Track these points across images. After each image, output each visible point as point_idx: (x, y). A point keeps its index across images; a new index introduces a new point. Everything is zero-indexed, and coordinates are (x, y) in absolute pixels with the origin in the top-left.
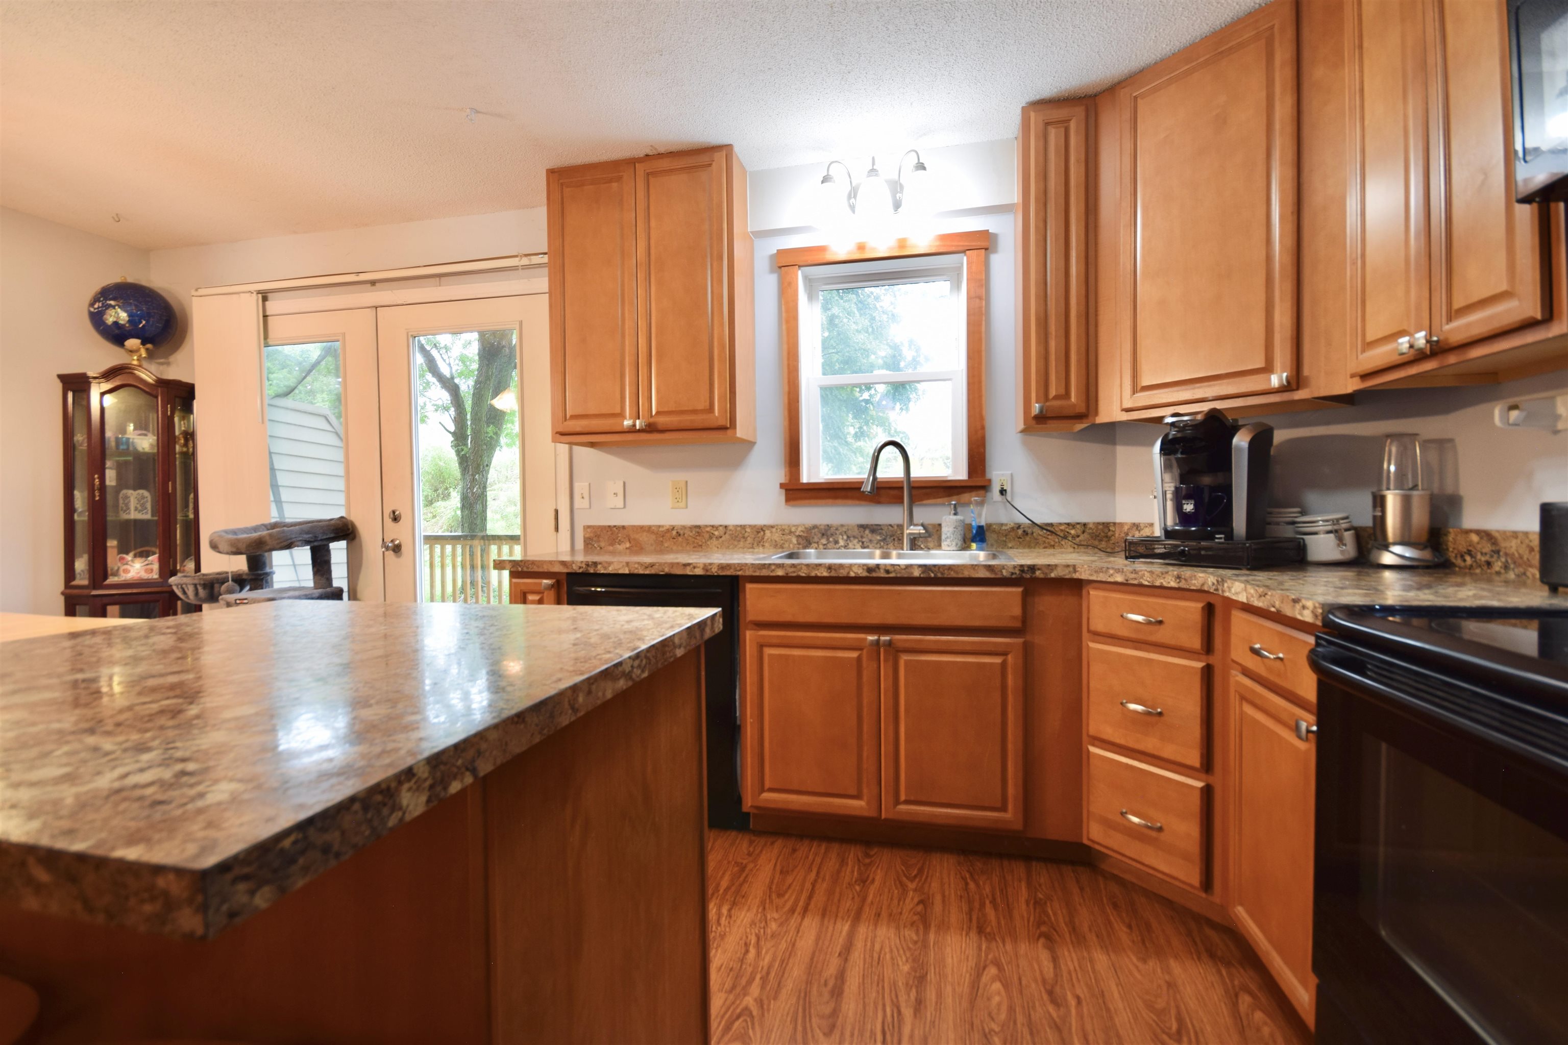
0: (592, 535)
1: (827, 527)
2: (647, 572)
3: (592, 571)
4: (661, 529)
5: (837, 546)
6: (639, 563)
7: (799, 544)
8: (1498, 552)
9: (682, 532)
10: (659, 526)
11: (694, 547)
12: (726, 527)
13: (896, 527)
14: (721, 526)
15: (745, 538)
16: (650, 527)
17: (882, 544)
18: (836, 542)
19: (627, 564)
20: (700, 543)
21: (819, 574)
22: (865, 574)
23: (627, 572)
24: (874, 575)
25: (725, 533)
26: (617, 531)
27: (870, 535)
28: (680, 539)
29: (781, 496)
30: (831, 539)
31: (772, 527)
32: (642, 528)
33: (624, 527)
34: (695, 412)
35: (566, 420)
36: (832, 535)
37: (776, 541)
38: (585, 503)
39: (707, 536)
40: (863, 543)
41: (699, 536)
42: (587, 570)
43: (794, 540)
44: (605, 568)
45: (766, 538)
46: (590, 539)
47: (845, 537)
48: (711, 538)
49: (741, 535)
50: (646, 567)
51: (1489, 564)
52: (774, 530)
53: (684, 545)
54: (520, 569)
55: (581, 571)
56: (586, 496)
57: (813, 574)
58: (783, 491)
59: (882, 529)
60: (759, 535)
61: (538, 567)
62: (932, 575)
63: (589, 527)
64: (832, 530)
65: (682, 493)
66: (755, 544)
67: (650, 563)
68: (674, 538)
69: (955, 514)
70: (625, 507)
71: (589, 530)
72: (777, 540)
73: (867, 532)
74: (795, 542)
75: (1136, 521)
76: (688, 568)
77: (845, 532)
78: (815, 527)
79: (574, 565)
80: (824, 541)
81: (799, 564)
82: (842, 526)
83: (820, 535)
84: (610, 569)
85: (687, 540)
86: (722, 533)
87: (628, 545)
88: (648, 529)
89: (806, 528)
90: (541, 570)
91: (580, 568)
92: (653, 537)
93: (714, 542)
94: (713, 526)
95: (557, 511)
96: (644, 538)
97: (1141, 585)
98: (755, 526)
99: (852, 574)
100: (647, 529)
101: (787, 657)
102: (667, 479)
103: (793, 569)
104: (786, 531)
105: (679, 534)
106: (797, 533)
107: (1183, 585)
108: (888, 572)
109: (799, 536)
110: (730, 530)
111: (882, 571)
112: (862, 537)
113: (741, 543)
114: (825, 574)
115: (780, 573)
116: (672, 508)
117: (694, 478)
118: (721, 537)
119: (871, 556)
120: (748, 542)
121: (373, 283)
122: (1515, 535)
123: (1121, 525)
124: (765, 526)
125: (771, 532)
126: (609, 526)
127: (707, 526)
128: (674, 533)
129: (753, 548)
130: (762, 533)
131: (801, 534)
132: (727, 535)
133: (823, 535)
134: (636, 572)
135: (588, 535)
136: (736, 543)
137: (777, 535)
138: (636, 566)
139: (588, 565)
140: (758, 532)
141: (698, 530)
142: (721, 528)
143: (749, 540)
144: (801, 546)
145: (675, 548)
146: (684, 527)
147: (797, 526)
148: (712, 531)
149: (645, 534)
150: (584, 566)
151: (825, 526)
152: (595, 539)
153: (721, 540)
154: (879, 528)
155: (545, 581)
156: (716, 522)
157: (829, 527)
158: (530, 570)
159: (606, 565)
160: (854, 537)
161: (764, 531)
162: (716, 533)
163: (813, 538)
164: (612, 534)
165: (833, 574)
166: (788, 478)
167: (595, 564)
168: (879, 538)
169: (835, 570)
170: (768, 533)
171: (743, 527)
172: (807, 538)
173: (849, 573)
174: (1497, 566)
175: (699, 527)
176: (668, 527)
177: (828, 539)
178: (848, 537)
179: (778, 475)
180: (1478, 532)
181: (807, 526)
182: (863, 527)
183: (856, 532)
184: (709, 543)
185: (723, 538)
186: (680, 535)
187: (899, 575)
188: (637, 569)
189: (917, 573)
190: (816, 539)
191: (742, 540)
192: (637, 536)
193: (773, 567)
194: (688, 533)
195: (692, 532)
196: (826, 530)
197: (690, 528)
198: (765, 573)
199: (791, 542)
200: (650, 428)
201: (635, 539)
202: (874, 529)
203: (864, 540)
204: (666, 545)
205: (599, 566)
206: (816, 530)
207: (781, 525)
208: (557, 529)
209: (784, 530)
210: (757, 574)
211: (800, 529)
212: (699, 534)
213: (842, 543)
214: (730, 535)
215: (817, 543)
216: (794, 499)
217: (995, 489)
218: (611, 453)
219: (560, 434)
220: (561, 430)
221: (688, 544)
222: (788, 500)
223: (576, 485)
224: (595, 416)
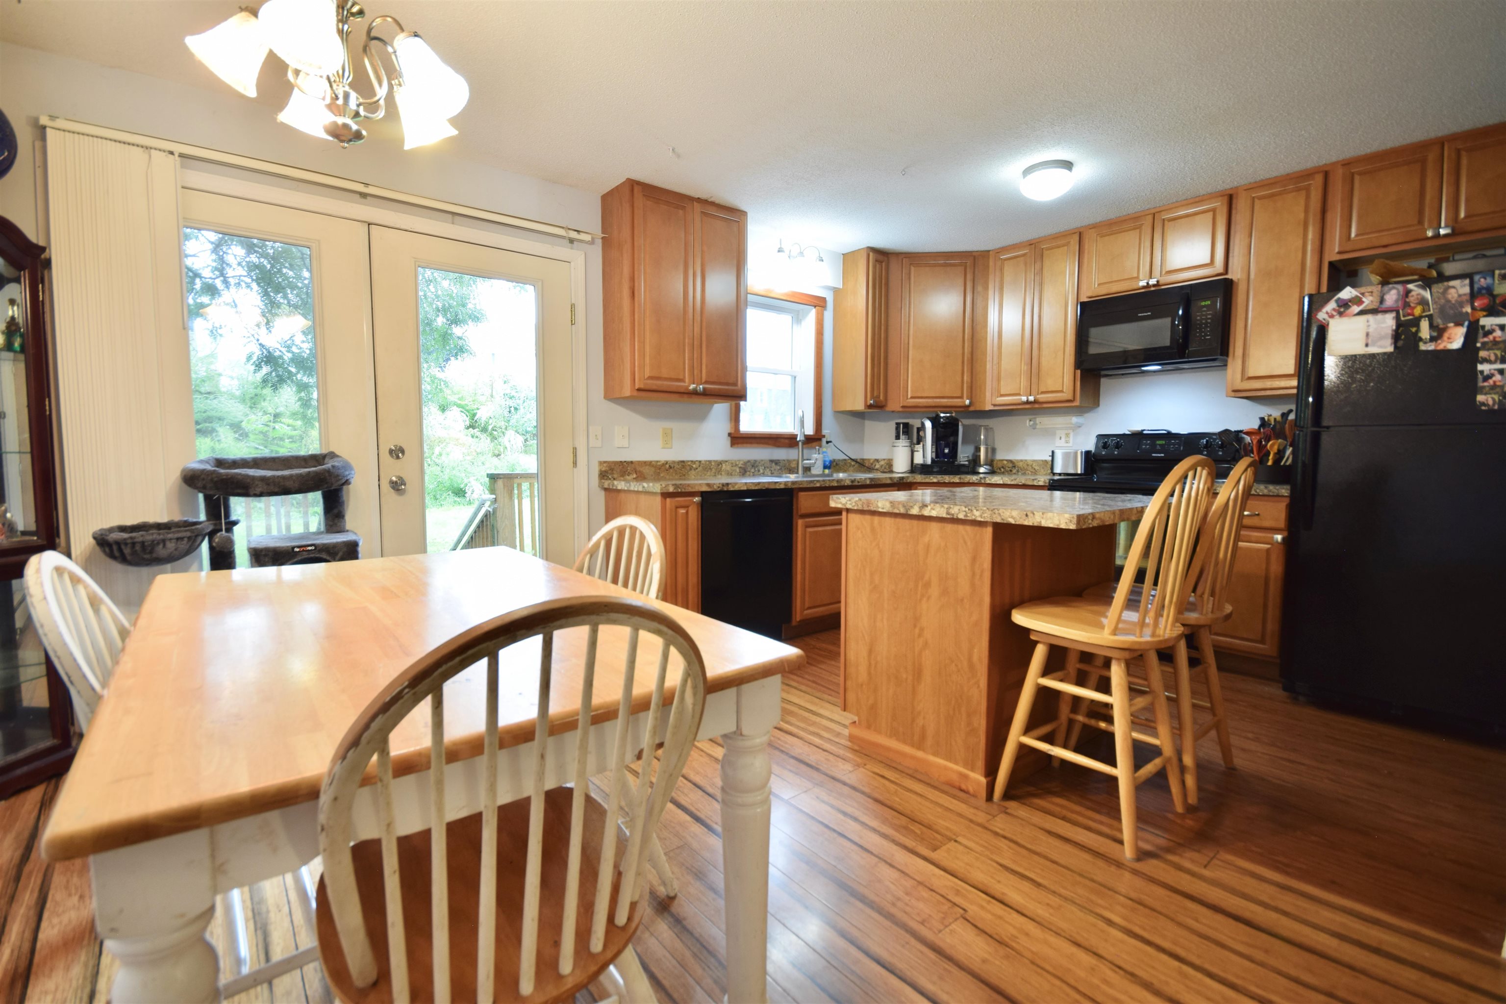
0: (607, 468)
3: (725, 489)
4: (659, 464)
5: (760, 473)
7: (741, 472)
8: (1015, 467)
9: (672, 466)
10: (657, 461)
12: (700, 462)
14: (697, 461)
15: (711, 469)
16: (651, 462)
18: (759, 471)
20: (684, 473)
25: (699, 466)
27: (775, 466)
28: (671, 470)
29: (727, 441)
30: (757, 468)
31: (726, 461)
32: (645, 463)
33: (632, 462)
34: (727, 384)
35: (644, 379)
36: (757, 465)
38: (599, 443)
39: (688, 468)
40: (771, 470)
42: (723, 489)
43: (738, 469)
44: (733, 487)
46: (606, 472)
48: (691, 469)
51: (1011, 471)
52: (726, 463)
53: (674, 475)
54: (673, 490)
55: (719, 489)
56: (599, 437)
58: (730, 439)
63: (605, 462)
64: (757, 463)
65: (668, 437)
66: (717, 472)
69: (819, 454)
70: (630, 447)
71: (605, 465)
72: (729, 469)
73: (773, 464)
75: (877, 458)
77: (763, 463)
78: (749, 461)
80: (753, 470)
82: (762, 460)
83: (752, 465)
84: (736, 487)
86: (697, 466)
88: (649, 464)
90: (693, 490)
92: (653, 469)
93: (693, 472)
94: (692, 461)
95: (574, 447)
96: (646, 470)
97: (945, 483)
98: (715, 461)
102: (659, 426)
104: (734, 464)
105: (670, 467)
106: (739, 465)
107: (962, 481)
109: (740, 467)
110: (702, 464)
112: (771, 467)
113: (709, 472)
116: (663, 448)
117: (676, 426)
122: (1022, 461)
123: (869, 460)
124: (720, 461)
126: (621, 462)
127: (688, 461)
128: (667, 466)
131: (741, 465)
135: (603, 469)
136: (705, 472)
137: (728, 466)
139: (723, 485)
141: (683, 464)
142: (697, 463)
143: (714, 470)
144: (741, 474)
145: (668, 477)
146: (674, 462)
147: (739, 461)
148: (691, 465)
149: (647, 467)
152: (609, 472)
154: (779, 461)
156: (694, 459)
157: (755, 461)
160: (767, 466)
161: (721, 464)
162: (694, 466)
166: (733, 430)
167: (728, 484)
168: (778, 468)
170: (724, 465)
171: (710, 462)
172: (746, 468)
174: (1014, 471)
175: (683, 462)
177: (755, 468)
178: (764, 466)
179: (727, 428)
180: (1006, 460)
181: (743, 461)
182: (772, 461)
183: (768, 464)
184: (689, 473)
185: (698, 470)
190: (749, 469)
191: (709, 470)
194: (677, 466)
196: (754, 463)
199: (736, 471)
200: (703, 392)
201: (640, 472)
202: (777, 462)
204: (662, 475)
205: (730, 486)
206: (749, 463)
207: (729, 461)
208: (575, 464)
211: (741, 463)
212: (683, 467)
213: (761, 471)
214: (702, 467)
216: (738, 443)
217: (824, 440)
218: (620, 404)
219: (639, 390)
220: (642, 386)
221: (676, 474)
222: (733, 444)
223: (591, 428)
224: (666, 379)
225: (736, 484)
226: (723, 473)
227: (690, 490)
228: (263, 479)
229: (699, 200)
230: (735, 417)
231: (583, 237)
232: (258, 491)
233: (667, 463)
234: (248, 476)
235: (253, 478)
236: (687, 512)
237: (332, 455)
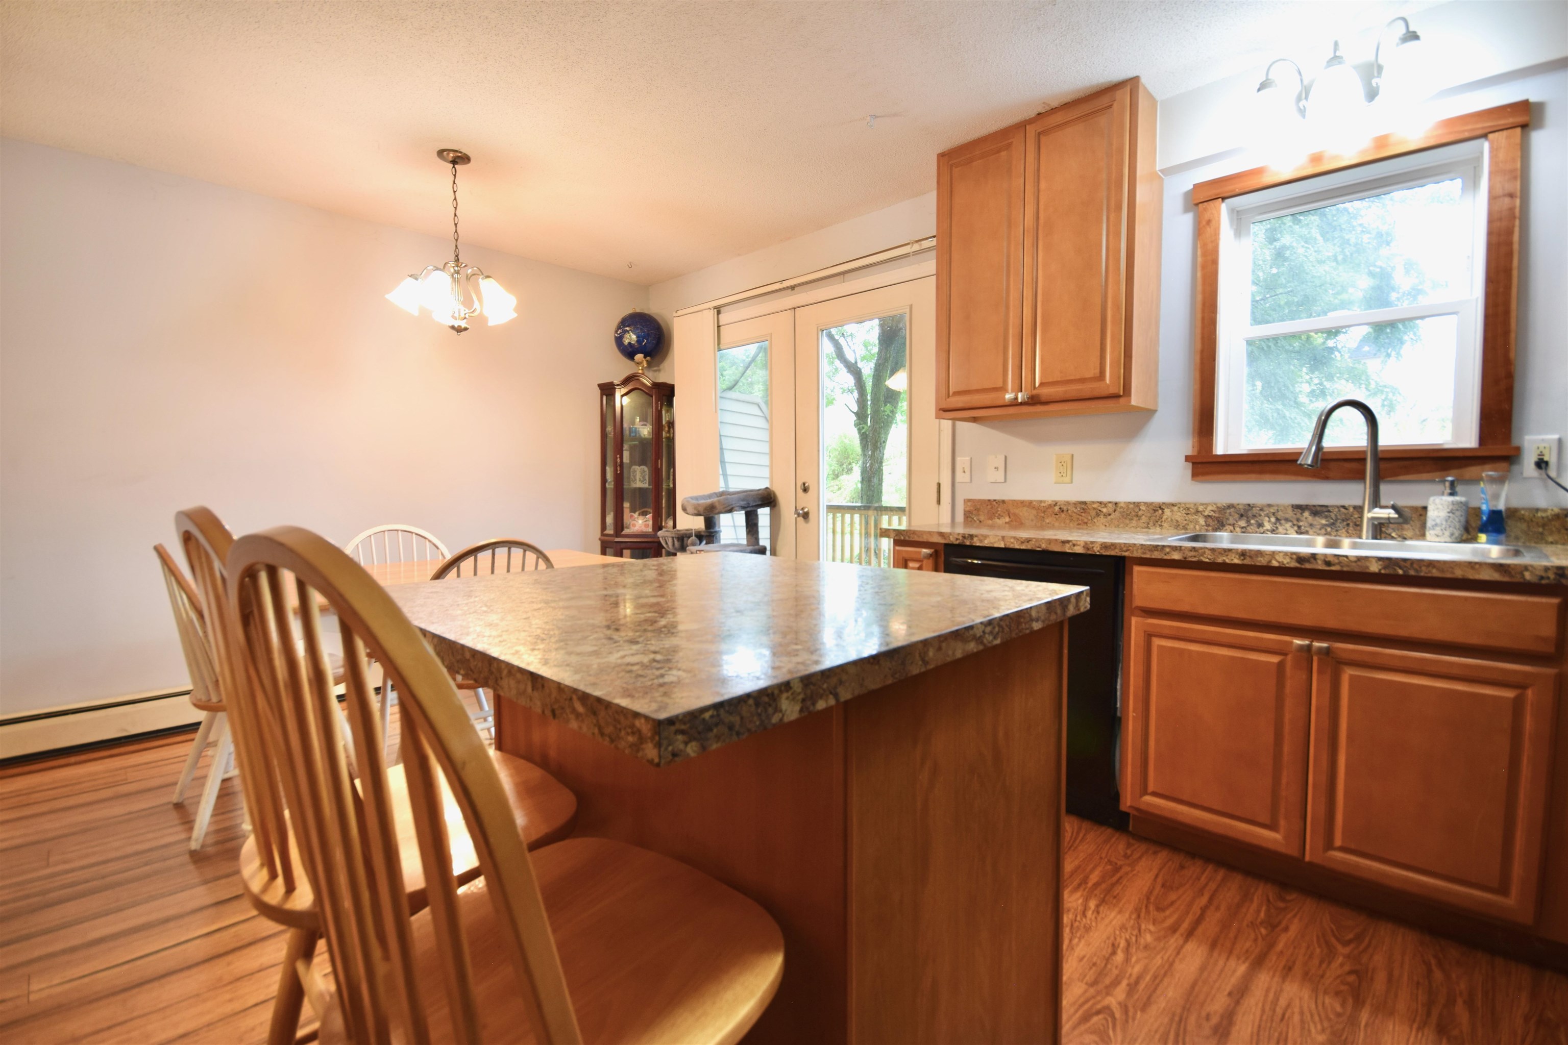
0: (972, 508)
1: (1247, 507)
2: (1023, 547)
3: (968, 543)
4: (1042, 504)
5: (1261, 530)
6: (1014, 538)
7: (1208, 525)
9: (1065, 508)
10: (1041, 501)
11: (1079, 524)
12: (1116, 504)
13: (1351, 510)
14: (1110, 502)
15: (1139, 517)
16: (1031, 502)
17: (1329, 529)
18: (1260, 525)
19: (1003, 538)
20: (1086, 520)
21: (1227, 561)
22: (1294, 564)
23: (1002, 546)
24: (1307, 566)
25: (1115, 511)
26: (997, 505)
27: (1310, 518)
28: (1063, 515)
29: (1186, 470)
30: (1252, 521)
31: (1173, 505)
32: (1022, 502)
33: (1003, 502)
34: (1082, 380)
35: (949, 396)
36: (1254, 516)
37: (1177, 521)
38: (967, 477)
39: (1093, 513)
40: (1299, 527)
41: (1085, 512)
42: (964, 542)
43: (1202, 521)
44: (981, 541)
45: (1165, 517)
46: (970, 512)
47: (1273, 520)
48: (1098, 515)
49: (1133, 513)
50: (1022, 543)
52: (1175, 509)
53: (1068, 521)
54: (902, 538)
55: (957, 542)
56: (967, 470)
57: (1220, 560)
58: (1190, 465)
59: (1329, 511)
60: (1157, 513)
61: (919, 537)
62: (1400, 572)
63: (969, 500)
64: (1255, 511)
65: (1067, 467)
66: (1151, 524)
67: (1027, 539)
68: (1056, 514)
69: (1452, 494)
70: (1005, 481)
71: (969, 504)
72: (1179, 520)
73: (1306, 514)
74: (1203, 523)
76: (1067, 545)
77: (1274, 514)
78: (1231, 506)
79: (951, 537)
80: (1243, 523)
81: (1201, 548)
82: (1269, 506)
83: (1237, 516)
84: (986, 542)
85: (1071, 516)
86: (1111, 510)
87: (1007, 519)
88: (1029, 504)
89: (1218, 507)
90: (921, 540)
91: (957, 539)
92: (1034, 512)
93: (1102, 519)
94: (1101, 503)
95: (939, 485)
96: (1024, 513)
98: (1152, 504)
99: (1275, 563)
100: (1027, 504)
101: (1182, 652)
102: (1053, 452)
103: (1193, 553)
104: (1191, 510)
106: (1206, 514)
108: (1328, 563)
109: (1208, 516)
110: (1121, 507)
111: (1320, 562)
112: (1298, 520)
113: (1134, 522)
114: (1236, 561)
115: (1176, 556)
116: (1056, 483)
117: (1082, 451)
118: (1110, 515)
119: (1310, 544)
120: (1141, 521)
121: (793, 288)
124: (1164, 503)
125: (1172, 511)
126: (989, 500)
127: (1093, 502)
128: (1057, 508)
129: (1148, 527)
130: (1160, 512)
131: (1212, 514)
132: (1117, 513)
133: (1242, 516)
134: (1012, 546)
135: (967, 509)
136: (1127, 521)
137: (1179, 514)
138: (1012, 540)
139: (964, 537)
140: (1155, 511)
141: (1083, 506)
142: (1110, 505)
143: (1144, 519)
144: (1210, 528)
145: (1057, 524)
146: (1068, 503)
147: (1207, 505)
148: (1100, 508)
149: (1025, 509)
150: (961, 538)
151: (1245, 505)
152: (974, 512)
153: (1109, 517)
154: (1324, 509)
155: (925, 550)
156: (1105, 499)
157: (1250, 506)
158: (911, 539)
159: (982, 538)
160: (1287, 520)
161: (1163, 509)
162: (1104, 510)
163: (1228, 519)
164: (992, 508)
165: (1248, 561)
166: (1196, 449)
167: (971, 536)
168: (1324, 522)
169: (1251, 557)
170: (1167, 512)
171: (1137, 505)
172: (1219, 520)
173: (1270, 561)
175: (1085, 503)
176: (1050, 502)
177: (1248, 521)
178: (1277, 519)
179: (1184, 447)
181: (1219, 505)
182: (1301, 508)
183: (1290, 514)
184: (1095, 520)
185: (1113, 516)
186: (1063, 511)
187: (1345, 569)
188: (1012, 543)
189: (1374, 568)
190: (1231, 521)
191: (1135, 518)
192: (1017, 511)
193: (1168, 550)
194: (1072, 509)
195: (1076, 508)
196: (1246, 511)
197: (1075, 504)
198: (1156, 555)
199: (1197, 522)
200: (1034, 401)
201: (1015, 514)
202: (1317, 511)
203: (1301, 524)
204: (1048, 521)
205: (975, 539)
206: (1232, 510)
207: (1185, 504)
208: (939, 502)
209: (1188, 509)
210: (1148, 556)
211: (1210, 508)
212: (1084, 510)
213: (1268, 526)
214: (1120, 512)
215: (1233, 525)
216: (1204, 474)
217: (1526, 464)
218: (993, 427)
219: (944, 411)
220: (945, 406)
221: (1071, 520)
222: (1196, 473)
223: (957, 458)
224: (978, 391)
225: (986, 537)
226: (1165, 525)
227: (916, 539)
229: (1033, 120)
230: (1203, 425)
233: (1056, 504)
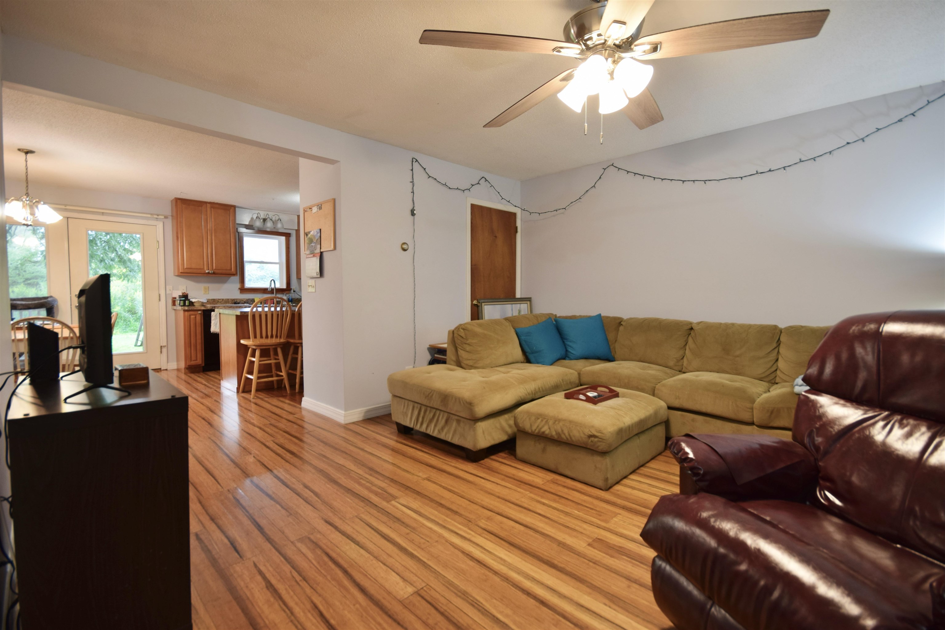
12: (223, 299)
15: (229, 302)
29: (239, 291)
31: (237, 299)
34: (226, 270)
35: (184, 269)
49: (227, 301)
56: (172, 290)
58: (239, 290)
60: (233, 301)
65: (207, 290)
69: (286, 296)
78: (249, 299)
82: (257, 299)
83: (251, 301)
89: (246, 299)
90: (197, 309)
94: (219, 299)
95: (160, 295)
98: (232, 299)
102: (202, 286)
112: (263, 303)
116: (204, 294)
117: (211, 286)
118: (221, 302)
121: (67, 209)
146: (209, 299)
147: (244, 299)
151: (252, 299)
155: (199, 312)
158: (193, 309)
166: (241, 287)
171: (228, 299)
175: (214, 299)
179: (238, 286)
182: (263, 300)
183: (261, 301)
194: (210, 301)
200: (214, 273)
207: (240, 299)
208: (160, 300)
212: (214, 301)
214: (224, 301)
216: (243, 292)
217: (292, 291)
218: (181, 277)
219: (181, 273)
220: (182, 271)
222: (241, 292)
223: (167, 287)
224: (194, 269)
227: (195, 309)
228: (22, 305)
229: (210, 203)
230: (242, 281)
231: (160, 217)
232: (20, 308)
234: (16, 304)
235: (18, 304)
236: (196, 317)
237: (51, 297)
